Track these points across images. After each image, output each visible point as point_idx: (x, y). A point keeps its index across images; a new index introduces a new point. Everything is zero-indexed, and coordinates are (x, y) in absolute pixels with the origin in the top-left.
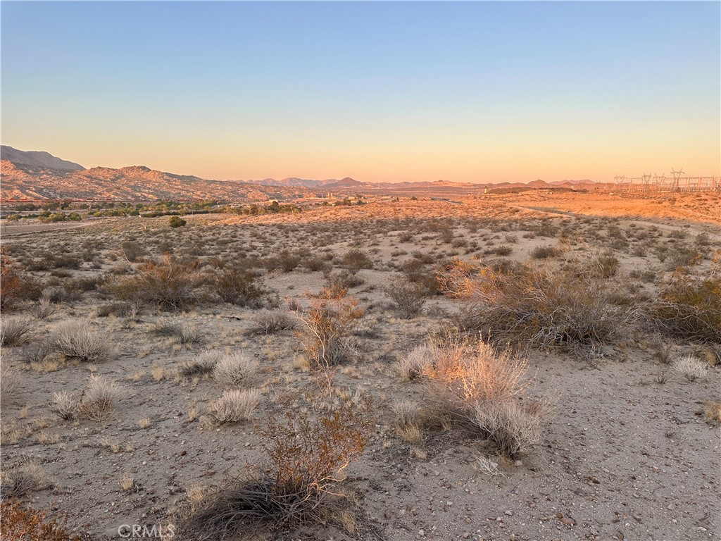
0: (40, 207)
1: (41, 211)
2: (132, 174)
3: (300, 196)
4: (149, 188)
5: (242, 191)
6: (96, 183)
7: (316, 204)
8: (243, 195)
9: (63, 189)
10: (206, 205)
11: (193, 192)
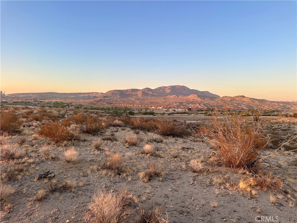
0: (204, 110)
2: (238, 99)
4: (244, 104)
6: (224, 102)
9: (212, 104)
10: (270, 112)
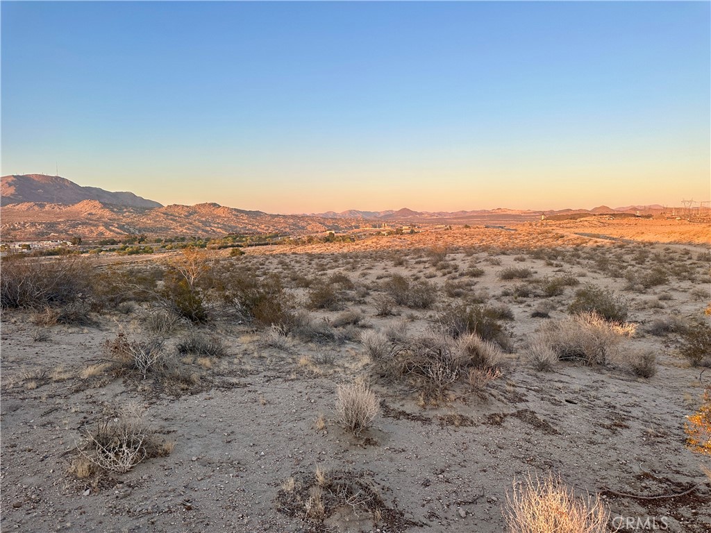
0: (120, 242)
1: (121, 245)
2: (203, 211)
3: (357, 227)
4: (219, 223)
5: (302, 224)
6: (171, 219)
7: (370, 234)
8: (303, 228)
9: (141, 225)
10: (269, 237)
11: (258, 226)
